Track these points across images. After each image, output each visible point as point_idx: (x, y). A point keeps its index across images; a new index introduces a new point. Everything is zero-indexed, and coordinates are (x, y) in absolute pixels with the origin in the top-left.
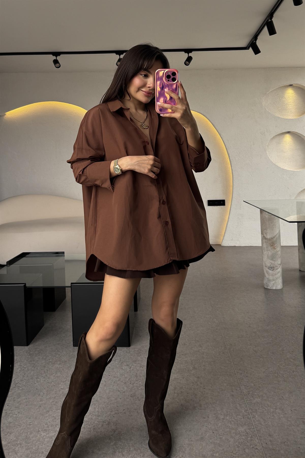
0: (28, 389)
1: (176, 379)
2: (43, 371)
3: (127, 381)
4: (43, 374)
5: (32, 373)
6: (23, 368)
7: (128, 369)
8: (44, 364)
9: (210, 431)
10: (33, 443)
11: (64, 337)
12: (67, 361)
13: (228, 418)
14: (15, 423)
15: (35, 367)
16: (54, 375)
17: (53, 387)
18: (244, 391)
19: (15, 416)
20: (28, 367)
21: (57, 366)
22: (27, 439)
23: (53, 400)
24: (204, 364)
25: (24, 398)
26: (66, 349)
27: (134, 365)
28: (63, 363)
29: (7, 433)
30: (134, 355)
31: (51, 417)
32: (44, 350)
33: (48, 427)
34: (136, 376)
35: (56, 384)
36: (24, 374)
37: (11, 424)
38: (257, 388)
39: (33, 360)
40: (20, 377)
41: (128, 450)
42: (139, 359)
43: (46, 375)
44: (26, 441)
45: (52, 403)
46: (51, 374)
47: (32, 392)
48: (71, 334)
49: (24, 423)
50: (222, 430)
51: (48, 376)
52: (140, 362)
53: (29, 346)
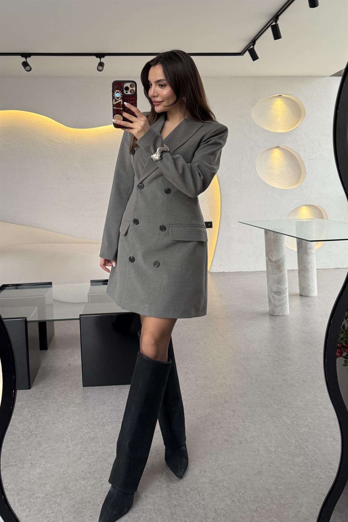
2: (59, 416)
4: (59, 419)
5: (46, 418)
6: (34, 414)
8: (56, 407)
9: (265, 464)
10: (75, 493)
13: (280, 450)
14: (45, 473)
15: (47, 412)
16: (72, 418)
17: (76, 432)
19: (43, 466)
20: (39, 412)
21: (72, 408)
22: (66, 489)
23: (81, 446)
24: (234, 397)
25: (46, 446)
26: (75, 390)
28: (77, 405)
29: (40, 485)
31: (85, 463)
32: (50, 392)
33: (86, 475)
35: (78, 428)
37: (42, 475)
38: (300, 418)
39: (42, 404)
40: (34, 424)
41: (185, 491)
44: (66, 491)
45: (82, 449)
47: (53, 439)
49: (57, 473)
50: (279, 463)
51: (66, 420)
53: (31, 389)
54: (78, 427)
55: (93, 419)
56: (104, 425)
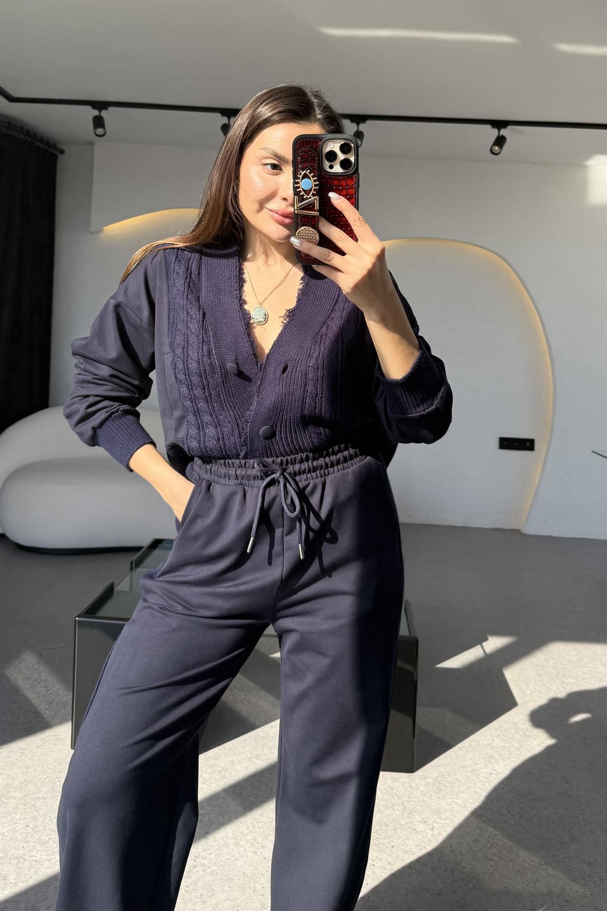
0: (225, 874)
4: (247, 835)
24: (589, 828)
27: (438, 821)
30: (428, 794)
42: (445, 805)
52: (448, 815)
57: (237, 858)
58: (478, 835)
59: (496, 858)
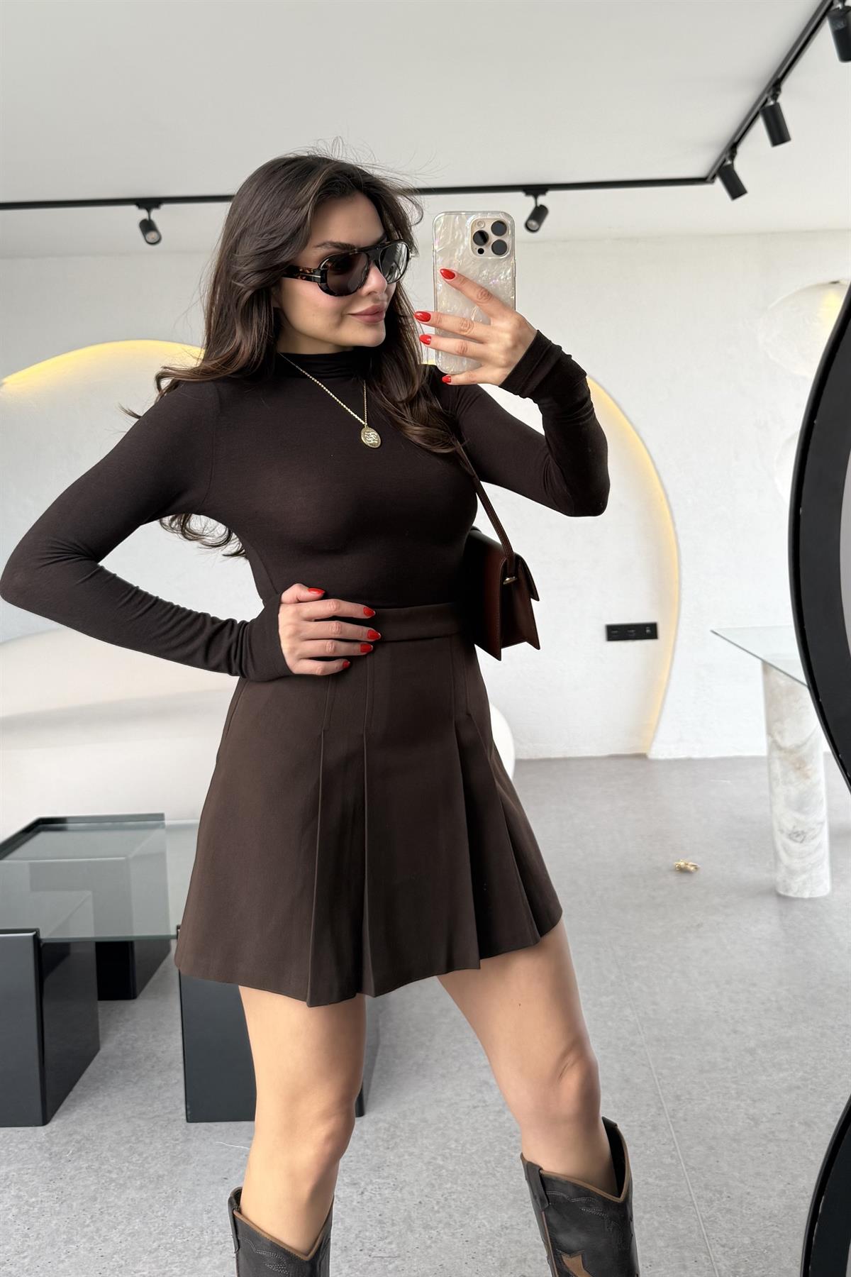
1: (507, 1228)
2: (89, 1217)
3: (351, 1244)
4: (88, 1226)
5: (54, 1222)
6: (26, 1207)
7: (356, 1197)
8: (93, 1188)
11: (160, 1087)
12: (164, 1175)
15: (65, 1201)
16: (119, 1227)
17: (117, 1273)
18: (720, 1264)
20: (42, 1201)
21: (132, 1193)
26: (163, 1131)
28: (151, 1182)
30: (374, 1144)
32: (94, 1138)
34: (380, 1222)
35: (126, 1261)
36: (27, 1228)
38: (762, 1253)
39: (59, 1175)
40: (15, 1239)
42: (392, 1158)
43: (98, 1230)
46: (111, 1223)
48: (180, 1076)
51: (104, 1230)
52: (392, 1172)
53: (49, 1124)
54: (127, 1257)
55: (177, 1230)
56: (200, 1253)
57: (61, 1259)
58: (426, 1196)
59: (441, 1225)
